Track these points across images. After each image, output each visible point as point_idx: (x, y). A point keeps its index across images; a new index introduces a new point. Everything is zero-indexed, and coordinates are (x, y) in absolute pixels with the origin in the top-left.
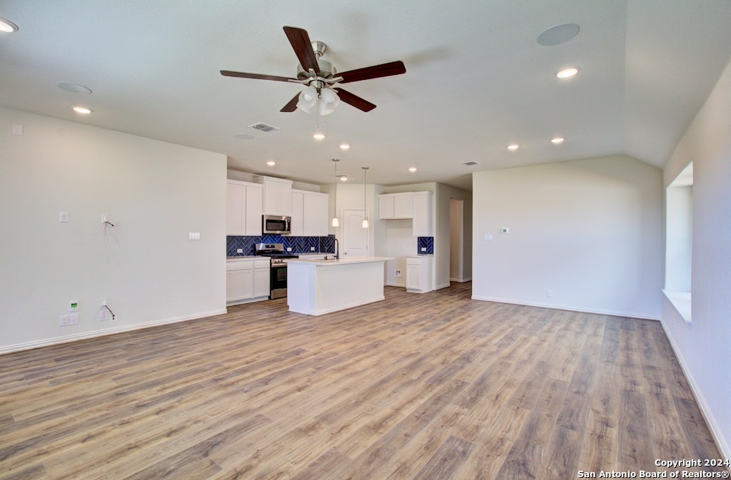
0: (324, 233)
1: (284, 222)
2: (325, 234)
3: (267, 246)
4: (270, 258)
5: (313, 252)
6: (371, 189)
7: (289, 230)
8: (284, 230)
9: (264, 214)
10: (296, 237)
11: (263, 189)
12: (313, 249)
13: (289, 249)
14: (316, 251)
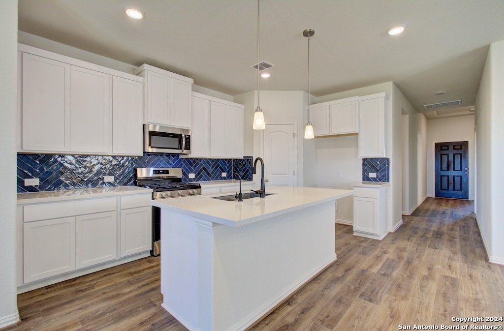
0: (238, 154)
1: (179, 137)
2: (240, 156)
3: (155, 172)
4: (152, 190)
5: (224, 178)
6: (299, 97)
7: (188, 147)
8: (180, 147)
9: (146, 123)
10: (201, 159)
11: (143, 83)
12: (224, 174)
13: (192, 176)
14: (229, 177)
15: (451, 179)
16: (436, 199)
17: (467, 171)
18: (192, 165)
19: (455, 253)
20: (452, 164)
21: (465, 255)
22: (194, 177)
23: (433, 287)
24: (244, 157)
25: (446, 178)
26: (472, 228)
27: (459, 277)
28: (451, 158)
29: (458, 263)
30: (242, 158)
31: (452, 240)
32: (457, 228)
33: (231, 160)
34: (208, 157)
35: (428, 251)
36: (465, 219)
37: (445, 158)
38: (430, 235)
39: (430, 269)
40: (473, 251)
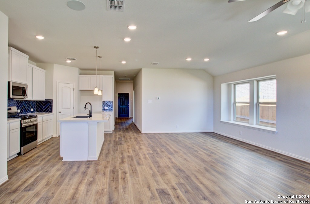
15: (124, 109)
16: (119, 118)
17: (129, 105)
18: (26, 104)
19: (133, 133)
20: (124, 103)
21: (136, 133)
22: (20, 112)
23: (133, 140)
24: (45, 100)
25: (122, 109)
26: (135, 126)
27: (137, 137)
28: (124, 100)
29: (135, 134)
30: (44, 100)
31: (131, 130)
32: (131, 127)
33: (35, 101)
34: (32, 100)
35: (127, 134)
36: (131, 124)
37: (122, 100)
38: (125, 130)
39: (130, 137)
40: (137, 132)
